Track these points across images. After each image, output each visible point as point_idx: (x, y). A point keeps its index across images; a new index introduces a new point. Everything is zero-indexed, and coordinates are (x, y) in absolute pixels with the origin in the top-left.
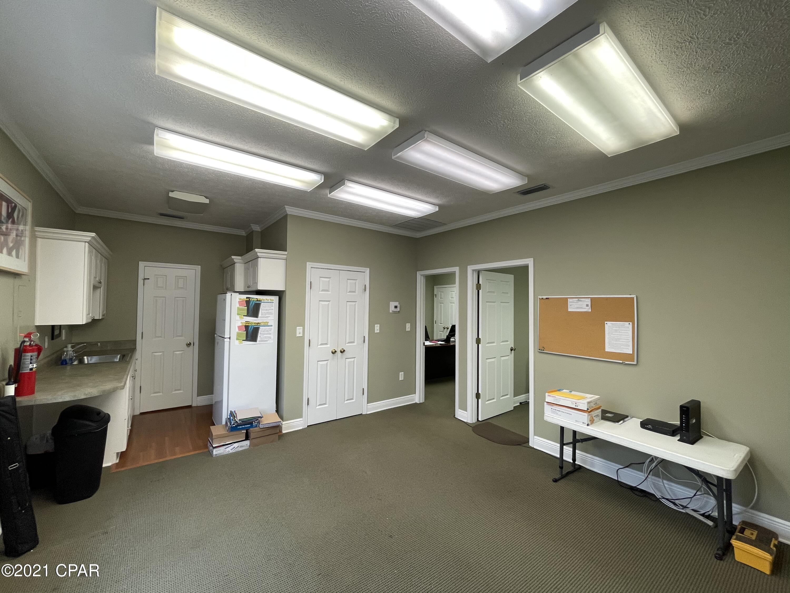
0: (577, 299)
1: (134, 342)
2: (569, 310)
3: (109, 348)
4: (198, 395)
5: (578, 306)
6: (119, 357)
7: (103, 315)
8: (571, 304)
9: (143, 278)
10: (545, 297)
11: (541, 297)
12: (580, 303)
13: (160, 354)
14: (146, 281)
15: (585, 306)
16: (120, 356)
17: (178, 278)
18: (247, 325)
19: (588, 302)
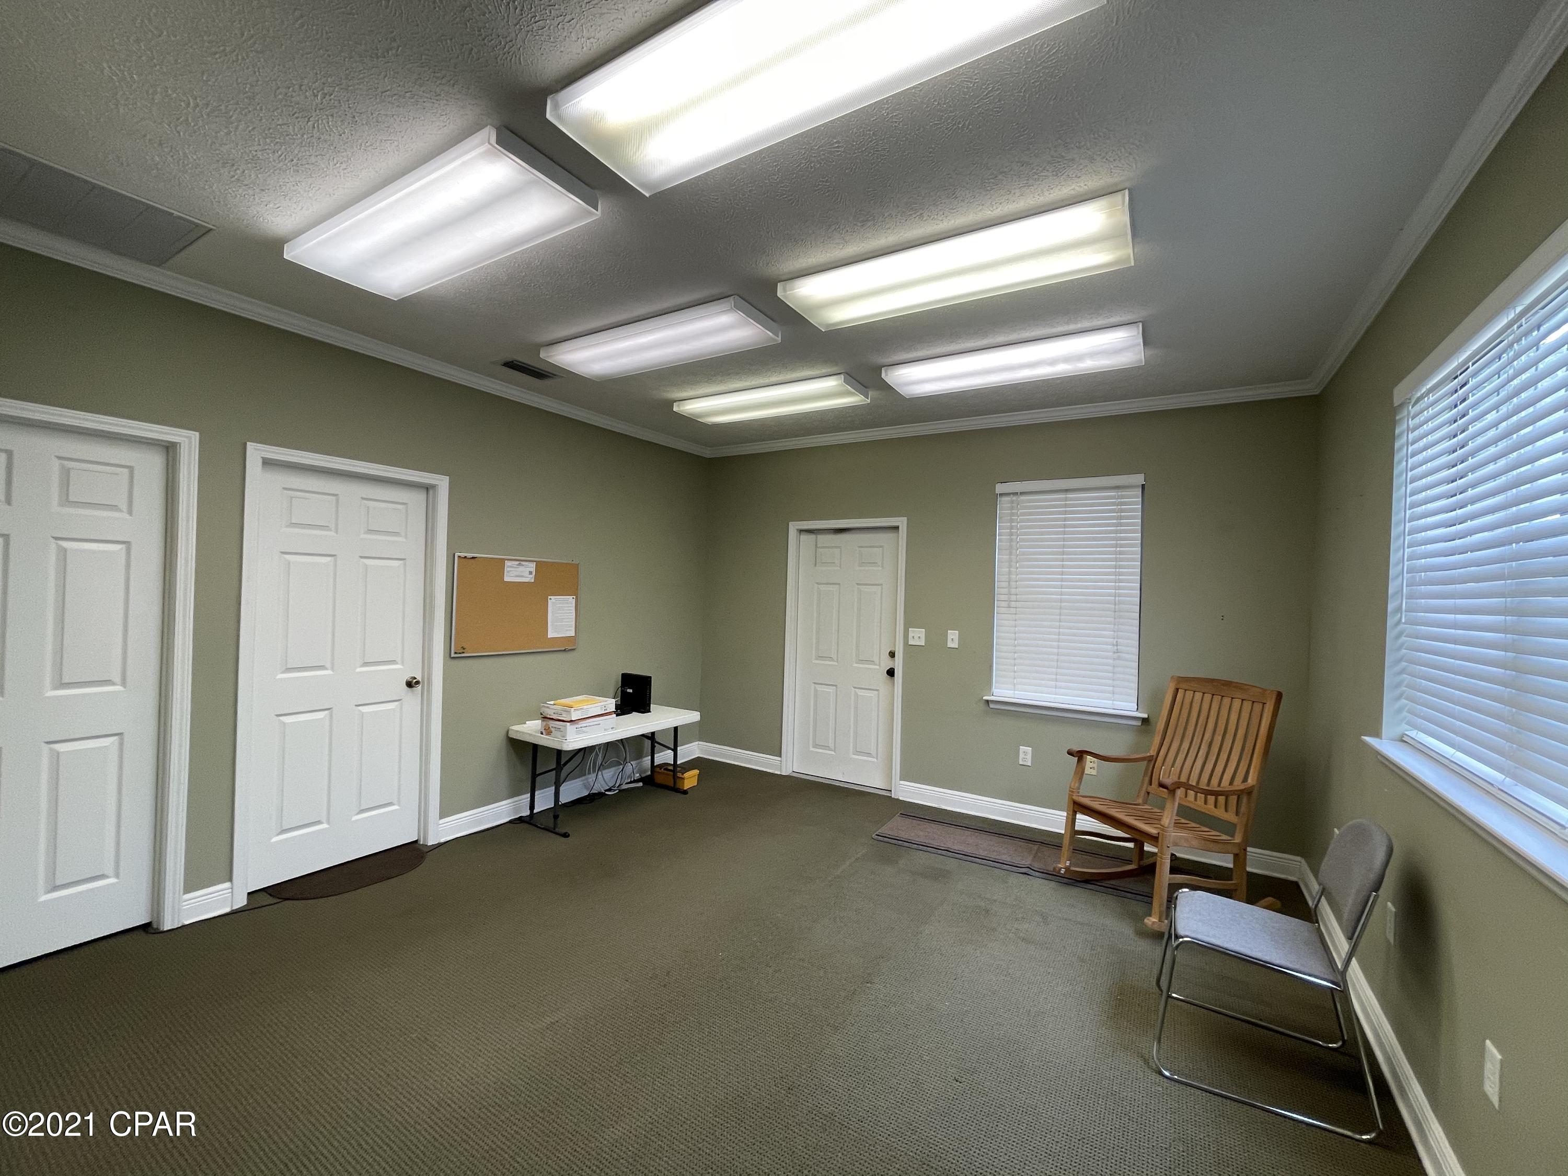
0: (518, 563)
2: (506, 579)
5: (517, 574)
8: (509, 569)
10: (469, 555)
11: (463, 555)
12: (521, 569)
15: (527, 574)
19: (532, 567)
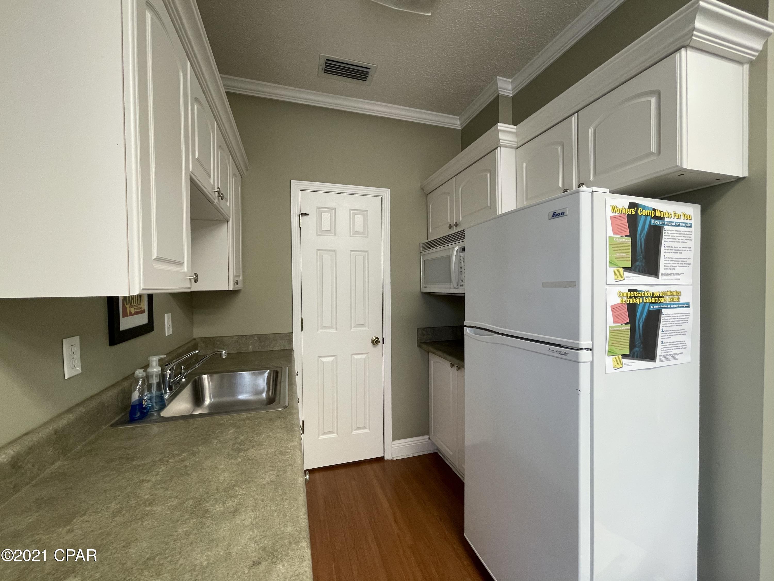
1: (289, 337)
3: (251, 348)
4: (394, 438)
6: (266, 375)
7: (236, 283)
9: (299, 213)
13: (331, 359)
14: (304, 218)
16: (269, 374)
17: (354, 212)
18: (632, 301)
